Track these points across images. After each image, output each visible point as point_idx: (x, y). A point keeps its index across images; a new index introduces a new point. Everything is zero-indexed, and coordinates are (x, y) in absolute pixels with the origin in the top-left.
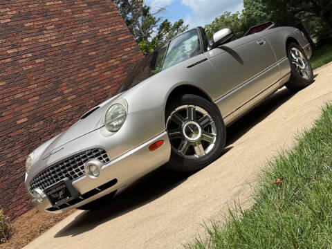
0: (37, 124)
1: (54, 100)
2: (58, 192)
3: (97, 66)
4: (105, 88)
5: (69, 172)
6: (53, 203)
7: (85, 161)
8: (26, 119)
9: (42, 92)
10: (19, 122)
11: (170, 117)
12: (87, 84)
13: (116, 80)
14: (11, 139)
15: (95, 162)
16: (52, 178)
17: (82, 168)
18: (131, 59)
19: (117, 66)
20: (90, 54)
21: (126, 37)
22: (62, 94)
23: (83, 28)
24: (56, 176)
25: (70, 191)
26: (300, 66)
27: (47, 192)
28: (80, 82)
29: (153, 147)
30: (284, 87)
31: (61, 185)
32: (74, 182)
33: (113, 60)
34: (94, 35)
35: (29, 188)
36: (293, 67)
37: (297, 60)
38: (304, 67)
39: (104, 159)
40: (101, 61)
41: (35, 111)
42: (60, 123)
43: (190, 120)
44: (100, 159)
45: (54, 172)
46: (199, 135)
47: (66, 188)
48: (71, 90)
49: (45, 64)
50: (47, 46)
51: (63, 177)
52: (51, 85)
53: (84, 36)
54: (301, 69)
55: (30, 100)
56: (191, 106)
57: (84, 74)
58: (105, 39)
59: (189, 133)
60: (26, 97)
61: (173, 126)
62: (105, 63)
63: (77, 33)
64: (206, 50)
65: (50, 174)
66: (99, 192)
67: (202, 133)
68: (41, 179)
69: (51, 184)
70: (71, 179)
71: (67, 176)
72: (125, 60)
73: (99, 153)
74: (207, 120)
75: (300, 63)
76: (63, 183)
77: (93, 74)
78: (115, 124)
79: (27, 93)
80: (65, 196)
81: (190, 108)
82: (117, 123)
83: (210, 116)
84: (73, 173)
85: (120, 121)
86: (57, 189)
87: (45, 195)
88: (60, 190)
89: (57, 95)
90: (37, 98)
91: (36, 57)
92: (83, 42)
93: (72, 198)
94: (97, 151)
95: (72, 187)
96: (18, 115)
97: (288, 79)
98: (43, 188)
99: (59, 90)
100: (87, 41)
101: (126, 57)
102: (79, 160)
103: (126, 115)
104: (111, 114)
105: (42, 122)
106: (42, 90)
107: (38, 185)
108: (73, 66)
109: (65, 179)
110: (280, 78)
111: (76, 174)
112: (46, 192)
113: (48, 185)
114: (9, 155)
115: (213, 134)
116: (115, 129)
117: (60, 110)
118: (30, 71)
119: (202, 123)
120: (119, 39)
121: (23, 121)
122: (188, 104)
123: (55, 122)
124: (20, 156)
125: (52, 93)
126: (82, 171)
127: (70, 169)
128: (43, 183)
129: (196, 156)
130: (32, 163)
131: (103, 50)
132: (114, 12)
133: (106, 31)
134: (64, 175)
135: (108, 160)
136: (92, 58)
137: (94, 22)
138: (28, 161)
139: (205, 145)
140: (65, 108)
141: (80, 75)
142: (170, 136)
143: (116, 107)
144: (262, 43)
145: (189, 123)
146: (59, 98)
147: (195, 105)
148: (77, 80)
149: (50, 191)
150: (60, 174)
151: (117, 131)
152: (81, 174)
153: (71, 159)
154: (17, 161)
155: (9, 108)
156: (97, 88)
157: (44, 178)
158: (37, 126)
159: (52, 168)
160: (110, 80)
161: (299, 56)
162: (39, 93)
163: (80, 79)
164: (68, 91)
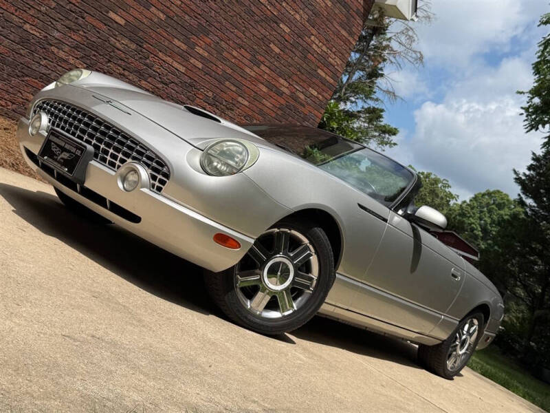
0: (125, 41)
1: (176, 42)
2: (63, 149)
3: (263, 68)
4: (240, 99)
5: (102, 146)
6: (43, 153)
7: (134, 158)
8: (122, 22)
9: (175, 18)
10: (112, 15)
11: (276, 230)
12: (229, 71)
13: (260, 106)
14: (80, 21)
15: (144, 173)
16: (76, 128)
17: (123, 161)
18: (304, 107)
19: (281, 94)
20: (272, 45)
21: (328, 78)
22: (192, 46)
23: (301, 12)
24: (83, 132)
25: (78, 166)
26: (459, 347)
27: (52, 134)
28: (225, 59)
29: (222, 239)
30: (417, 346)
31: (77, 148)
32: (93, 162)
33: (286, 84)
34: (301, 34)
35: (38, 102)
36: (453, 338)
37: (464, 337)
38: (461, 353)
39: (157, 184)
40: (273, 68)
41: (142, 27)
42: (150, 71)
43: (292, 259)
44: (154, 178)
45: (87, 125)
46: (280, 288)
47: (77, 158)
48: (206, 54)
51: (89, 143)
52: (193, 22)
53: (290, 22)
54: (455, 350)
55: (153, 9)
56: (311, 247)
57: (240, 58)
58: (306, 50)
59: (272, 272)
61: (267, 244)
62: (274, 75)
63: (288, 8)
64: (396, 210)
65: (80, 121)
66: (105, 207)
67: (286, 289)
68: (64, 113)
69: (68, 131)
70: (96, 156)
71: (96, 147)
72: (296, 99)
73: (161, 170)
74: (308, 283)
75: (463, 343)
76: (83, 149)
77: (248, 70)
78: (215, 164)
80: (65, 163)
81: (307, 248)
82: (219, 166)
83: (315, 282)
84: (106, 152)
85: (224, 168)
86: (67, 147)
87: (46, 134)
88: (68, 151)
89: (187, 41)
90: (162, 16)
92: (281, 25)
93: (69, 176)
94: (162, 166)
95: (86, 165)
96: (120, 7)
97: (431, 344)
98: (53, 124)
99: (194, 39)
100: (287, 30)
101: (302, 96)
102: (130, 148)
103: (239, 171)
104: (225, 149)
105: (133, 46)
106: (177, 16)
107: (52, 114)
108: (240, 34)
109: (90, 148)
110: (427, 333)
111: (109, 158)
112: (52, 132)
113: (63, 128)
114: (56, 34)
115: (294, 305)
116: (208, 169)
117: (168, 59)
119: (298, 279)
120: (319, 71)
121: (118, 19)
122: (311, 243)
123: (146, 65)
124: (67, 49)
125: (184, 32)
126: (118, 163)
127: (108, 145)
128: (61, 119)
129: (249, 304)
130: (76, 82)
131: (289, 60)
132: (351, 39)
133: (317, 45)
134: (94, 142)
135: (159, 189)
136: (269, 51)
137: (318, 21)
138: (73, 73)
139: (273, 305)
140: (175, 65)
141: (235, 53)
142: (251, 250)
143: (240, 149)
144: (455, 277)
145: (287, 262)
146: (184, 47)
147: (316, 253)
148: (225, 54)
149: (58, 137)
150: (91, 136)
151: (208, 174)
152: (112, 165)
153: (124, 137)
154: (55, 50)
156: (234, 89)
157: (69, 115)
158: (123, 43)
159: (91, 119)
160: (256, 98)
161: (471, 335)
162: (172, 14)
163: (229, 56)
164: (201, 51)
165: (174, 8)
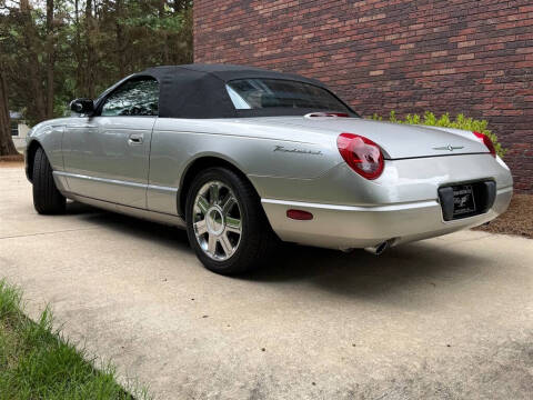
0: (390, 83)
1: (434, 54)
8: (381, 72)
10: (372, 73)
12: (515, 38)
22: (453, 47)
28: (501, 31)
48: (473, 43)
52: (443, 28)
55: (402, 47)
60: (400, 41)
79: (404, 35)
89: (445, 46)
90: (412, 46)
96: (375, 64)
99: (453, 40)
105: (397, 83)
106: (426, 35)
117: (433, 72)
121: (377, 73)
125: (438, 42)
140: (442, 72)
141: (511, 18)
146: (444, 53)
148: (498, 27)
155: (372, 51)
162: (419, 38)
163: (505, 26)
164: (466, 44)
165: (420, 32)
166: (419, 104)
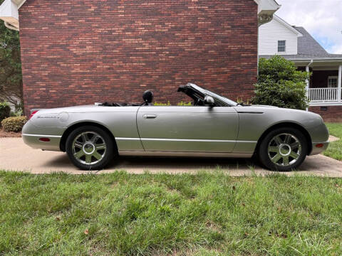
3: (209, 69)
8: (145, 85)
9: (162, 75)
10: (141, 85)
13: (218, 82)
19: (226, 73)
22: (174, 79)
23: (216, 42)
33: (226, 68)
41: (153, 83)
48: (181, 78)
49: (173, 59)
50: (182, 50)
53: (212, 48)
55: (153, 77)
60: (152, 75)
62: (217, 69)
63: (209, 45)
72: (236, 70)
77: (203, 73)
79: (154, 73)
89: (170, 78)
90: (158, 77)
91: (170, 54)
92: (210, 51)
96: (142, 82)
99: (173, 76)
100: (213, 51)
101: (239, 68)
118: (162, 62)
120: (243, 55)
121: (143, 85)
133: (234, 47)
136: (208, 63)
140: (170, 87)
141: (192, 72)
146: (170, 81)
148: (189, 74)
160: (213, 80)
166: (162, 98)
